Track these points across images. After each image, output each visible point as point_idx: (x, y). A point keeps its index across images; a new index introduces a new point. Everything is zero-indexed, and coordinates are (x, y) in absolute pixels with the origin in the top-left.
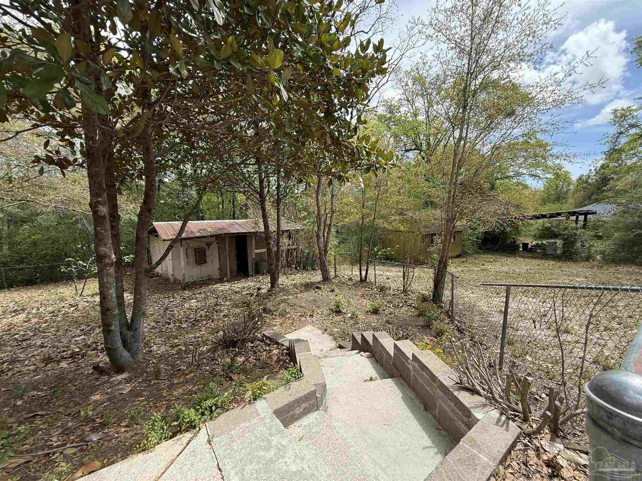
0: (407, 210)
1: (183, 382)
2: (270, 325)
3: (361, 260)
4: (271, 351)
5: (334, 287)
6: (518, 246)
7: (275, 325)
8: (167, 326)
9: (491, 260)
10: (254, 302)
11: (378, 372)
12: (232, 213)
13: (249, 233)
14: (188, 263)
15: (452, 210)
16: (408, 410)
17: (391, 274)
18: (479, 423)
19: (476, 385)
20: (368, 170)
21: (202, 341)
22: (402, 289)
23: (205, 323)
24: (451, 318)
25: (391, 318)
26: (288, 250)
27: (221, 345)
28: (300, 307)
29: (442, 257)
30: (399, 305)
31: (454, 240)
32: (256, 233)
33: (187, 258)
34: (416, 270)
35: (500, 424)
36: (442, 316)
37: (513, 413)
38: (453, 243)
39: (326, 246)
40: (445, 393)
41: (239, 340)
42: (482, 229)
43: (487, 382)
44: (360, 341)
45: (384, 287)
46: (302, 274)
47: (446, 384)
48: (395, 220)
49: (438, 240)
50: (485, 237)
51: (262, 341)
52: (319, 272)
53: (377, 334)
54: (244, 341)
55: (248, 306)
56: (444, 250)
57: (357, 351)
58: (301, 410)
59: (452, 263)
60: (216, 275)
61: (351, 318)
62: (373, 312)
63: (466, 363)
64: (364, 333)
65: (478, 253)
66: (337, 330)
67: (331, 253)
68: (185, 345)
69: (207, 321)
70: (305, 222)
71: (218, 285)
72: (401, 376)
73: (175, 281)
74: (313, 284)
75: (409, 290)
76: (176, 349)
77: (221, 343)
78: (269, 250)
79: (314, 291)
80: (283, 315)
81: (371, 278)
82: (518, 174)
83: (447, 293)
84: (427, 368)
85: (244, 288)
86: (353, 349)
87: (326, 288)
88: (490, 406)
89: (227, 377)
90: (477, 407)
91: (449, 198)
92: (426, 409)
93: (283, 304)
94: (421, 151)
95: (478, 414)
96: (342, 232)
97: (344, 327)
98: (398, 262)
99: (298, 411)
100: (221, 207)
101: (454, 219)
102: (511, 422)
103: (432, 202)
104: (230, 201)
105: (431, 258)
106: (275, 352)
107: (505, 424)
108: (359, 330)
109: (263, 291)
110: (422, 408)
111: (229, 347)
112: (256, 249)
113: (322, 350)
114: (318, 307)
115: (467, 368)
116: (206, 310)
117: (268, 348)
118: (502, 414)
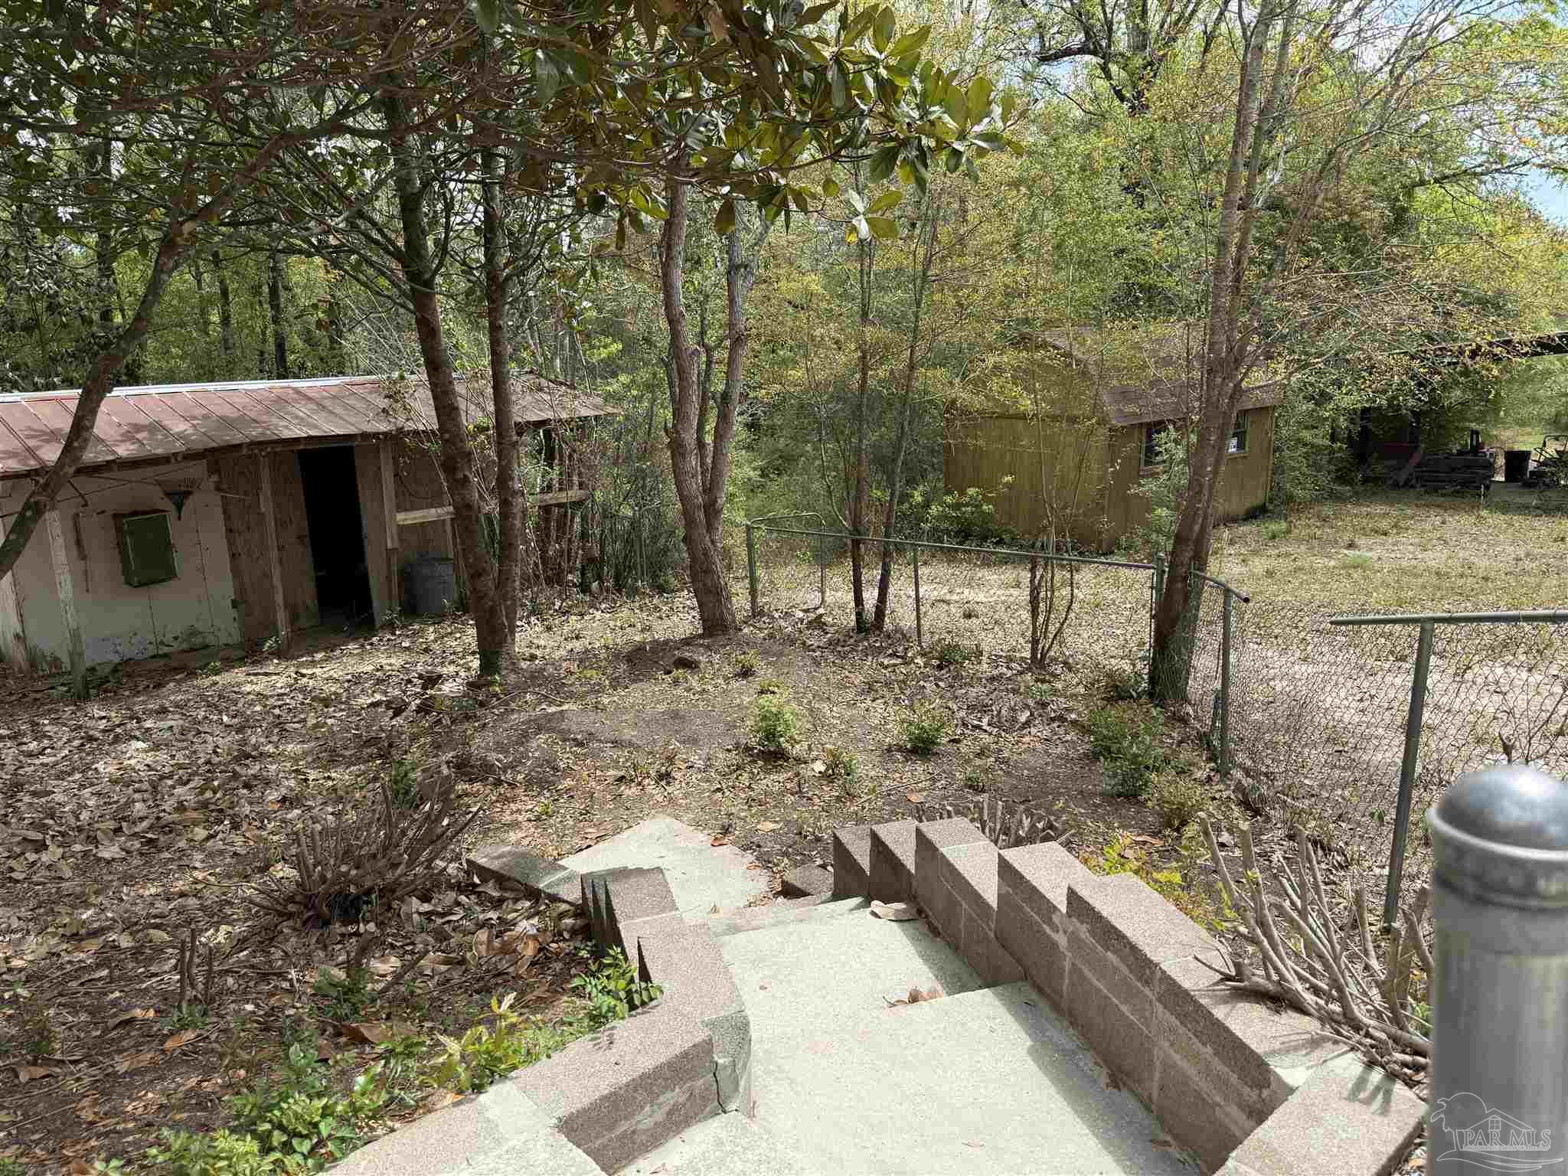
0: (1048, 324)
1: (154, 1066)
2: (489, 828)
3: (856, 543)
4: (506, 925)
5: (751, 657)
6: (1490, 467)
7: (515, 825)
8: (31, 857)
9: (1384, 524)
10: (414, 738)
11: (941, 973)
12: (270, 346)
13: (365, 436)
14: (85, 581)
15: (1231, 322)
16: (1053, 1090)
17: (981, 597)
18: (1294, 1099)
19: (1290, 976)
20: (885, 162)
21: (203, 908)
22: (1027, 654)
23: (200, 833)
24: (1220, 759)
25: (986, 771)
26: (546, 509)
27: (290, 916)
28: (616, 743)
29: (1188, 517)
30: (1014, 720)
31: (1240, 446)
32: (395, 439)
33: (83, 557)
34: (1086, 576)
35: (1362, 1096)
36: (1185, 755)
37: (1408, 1058)
38: (1233, 459)
39: (711, 488)
40: (1183, 1018)
41: (369, 892)
42: (1349, 399)
43: (1327, 967)
44: (865, 862)
45: (954, 648)
46: (612, 610)
47: (1186, 984)
48: (997, 369)
49: (1172, 446)
50: (1365, 432)
51: (469, 889)
52: (686, 599)
53: (931, 829)
54: (389, 892)
55: (384, 755)
56: (1196, 486)
57: (856, 901)
58: (660, 1116)
59: (1232, 543)
60: (226, 628)
61: (828, 777)
62: (914, 751)
63: (1259, 909)
64: (882, 831)
65: (1335, 497)
66: (771, 826)
67: (735, 515)
68: (130, 926)
69: (207, 823)
70: (614, 386)
71: (238, 675)
72: (1026, 976)
73: (33, 664)
74: (662, 647)
75: (1054, 660)
76: (93, 945)
77: (291, 908)
78: (465, 513)
79: (668, 678)
80: (543, 780)
81: (901, 614)
82: (1500, 162)
83: (1204, 663)
84: (1120, 936)
85: (357, 679)
86: (839, 895)
87: (715, 662)
88: (1336, 1042)
89: (339, 1034)
90: (1288, 1049)
91: (1219, 272)
92: (1115, 1083)
93: (543, 737)
94: (1107, 57)
95: (1291, 1071)
96: (772, 427)
97: (801, 814)
98: (1009, 546)
99: (647, 1118)
100: (215, 318)
101: (1238, 362)
102: (1399, 1088)
103: (1149, 290)
104: (256, 290)
105: (1147, 524)
106: (527, 926)
107: (1380, 1097)
108: (860, 820)
109: (448, 688)
110: (1104, 1080)
111: (327, 923)
112: (400, 508)
113: (715, 910)
114: (693, 741)
115: (1262, 923)
116: (197, 782)
117: (493, 915)
118: (1371, 1064)
